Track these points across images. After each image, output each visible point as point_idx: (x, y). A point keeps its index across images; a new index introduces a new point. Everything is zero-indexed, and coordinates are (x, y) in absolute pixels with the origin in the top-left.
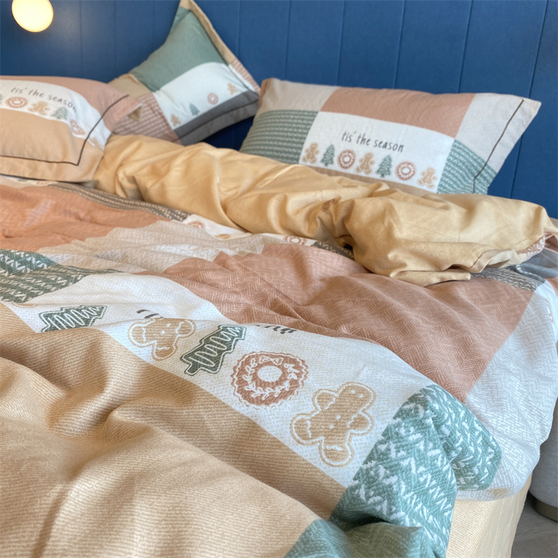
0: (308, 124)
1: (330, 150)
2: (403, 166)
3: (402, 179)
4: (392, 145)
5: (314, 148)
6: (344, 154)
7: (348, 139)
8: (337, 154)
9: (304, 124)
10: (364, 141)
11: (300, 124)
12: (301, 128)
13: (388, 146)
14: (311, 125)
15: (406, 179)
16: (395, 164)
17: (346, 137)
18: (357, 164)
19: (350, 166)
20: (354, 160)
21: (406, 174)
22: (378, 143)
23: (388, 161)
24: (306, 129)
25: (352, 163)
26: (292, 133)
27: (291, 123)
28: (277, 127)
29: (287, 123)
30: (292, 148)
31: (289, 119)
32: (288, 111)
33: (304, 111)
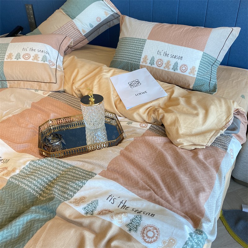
0: (143, 46)
1: (153, 59)
2: (182, 66)
3: (182, 72)
4: (178, 57)
5: (146, 57)
6: (158, 61)
7: (160, 54)
8: (156, 60)
9: (141, 46)
10: (166, 55)
11: (139, 45)
12: (140, 48)
13: (176, 57)
14: (144, 46)
15: (184, 72)
16: (179, 66)
17: (159, 53)
18: (164, 65)
19: (161, 66)
20: (162, 63)
21: (184, 70)
22: (172, 56)
23: (176, 64)
24: (142, 48)
25: (162, 65)
26: (136, 50)
27: (136, 45)
28: (130, 46)
29: (134, 45)
30: (137, 57)
31: (134, 42)
32: (133, 38)
33: (140, 39)
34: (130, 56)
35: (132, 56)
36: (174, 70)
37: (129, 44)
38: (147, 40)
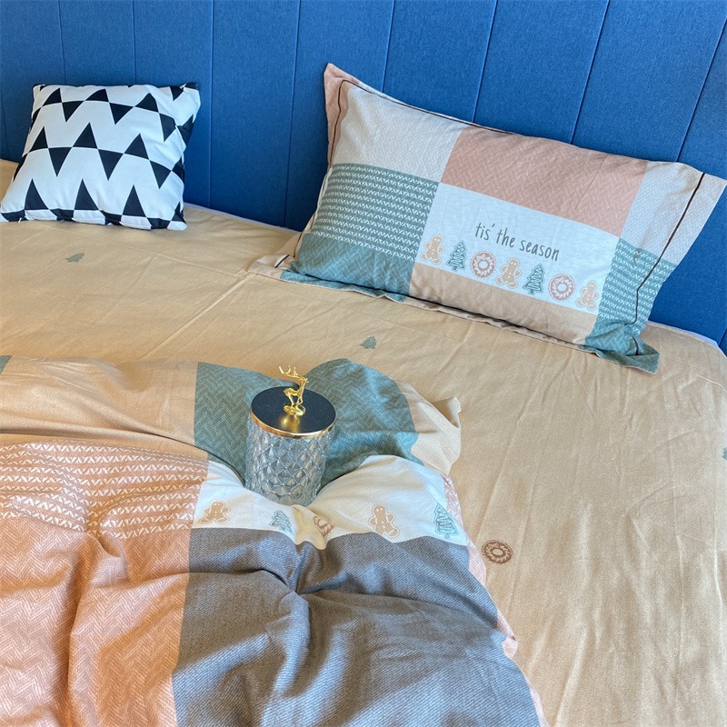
1: (460, 251)
2: (558, 280)
3: (558, 298)
4: (544, 250)
5: (436, 241)
6: (479, 258)
7: (485, 236)
8: (470, 256)
9: (420, 202)
10: (506, 240)
11: (414, 200)
12: (416, 208)
13: (539, 251)
14: (431, 205)
15: (562, 299)
16: (548, 277)
17: (481, 232)
18: (498, 273)
19: (489, 274)
20: (493, 267)
21: (562, 292)
25: (491, 271)
26: (404, 213)
27: (400, 196)
28: (379, 198)
29: (394, 195)
30: (405, 237)
31: (397, 187)
32: (392, 172)
33: (417, 178)
34: (380, 229)
35: (387, 232)
36: (532, 292)
37: (376, 190)
38: (441, 184)
